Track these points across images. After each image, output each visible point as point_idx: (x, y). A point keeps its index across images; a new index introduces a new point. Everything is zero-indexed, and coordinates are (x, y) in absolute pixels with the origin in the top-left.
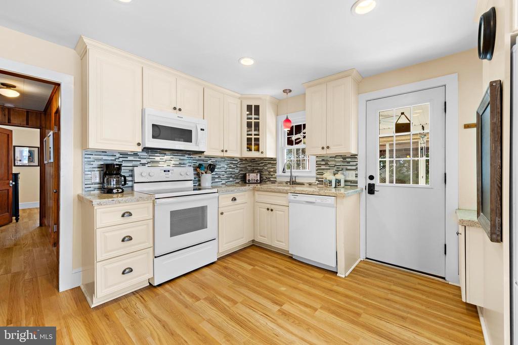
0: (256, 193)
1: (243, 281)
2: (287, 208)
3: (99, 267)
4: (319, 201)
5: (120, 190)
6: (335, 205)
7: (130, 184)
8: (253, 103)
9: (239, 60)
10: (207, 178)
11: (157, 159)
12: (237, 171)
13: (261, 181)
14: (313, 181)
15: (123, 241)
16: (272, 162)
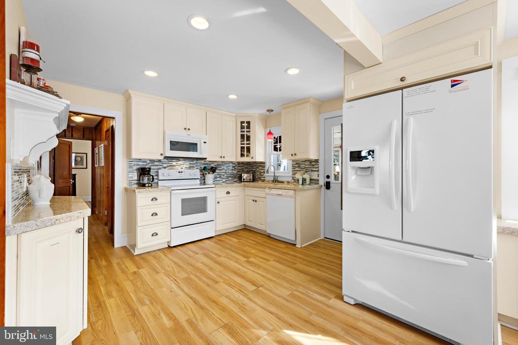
0: (246, 189)
1: (229, 247)
2: (265, 199)
3: (139, 231)
4: (284, 194)
5: (150, 185)
6: (294, 196)
7: (156, 181)
8: (246, 120)
9: (227, 96)
10: (210, 177)
11: (174, 163)
12: (235, 172)
13: (254, 180)
14: (290, 179)
15: (152, 215)
16: (262, 165)
